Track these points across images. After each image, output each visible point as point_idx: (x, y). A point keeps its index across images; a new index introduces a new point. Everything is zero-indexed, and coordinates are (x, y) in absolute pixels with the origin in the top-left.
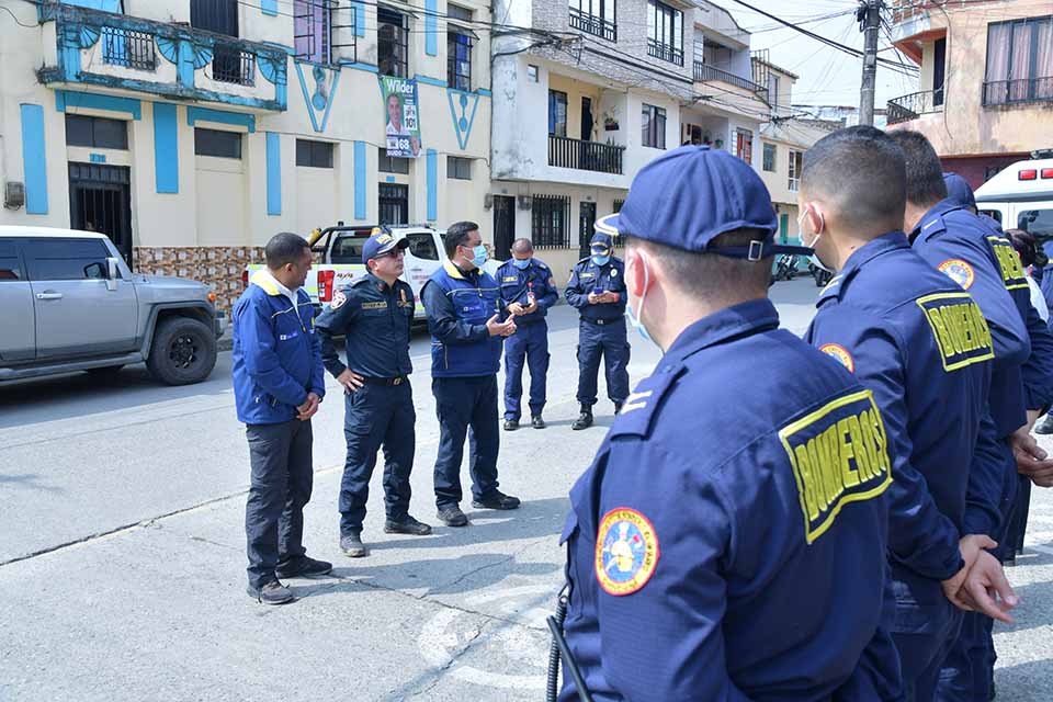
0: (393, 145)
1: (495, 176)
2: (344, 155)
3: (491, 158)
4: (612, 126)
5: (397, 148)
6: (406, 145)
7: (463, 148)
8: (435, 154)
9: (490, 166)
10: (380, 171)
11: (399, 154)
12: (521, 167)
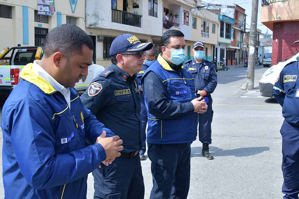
0: (41, 9)
1: (87, 26)
2: (18, 13)
3: (86, 17)
4: (136, 6)
5: (43, 11)
6: (47, 9)
7: (73, 12)
8: (61, 14)
9: (85, 21)
10: (35, 21)
11: (44, 13)
12: (100, 22)
